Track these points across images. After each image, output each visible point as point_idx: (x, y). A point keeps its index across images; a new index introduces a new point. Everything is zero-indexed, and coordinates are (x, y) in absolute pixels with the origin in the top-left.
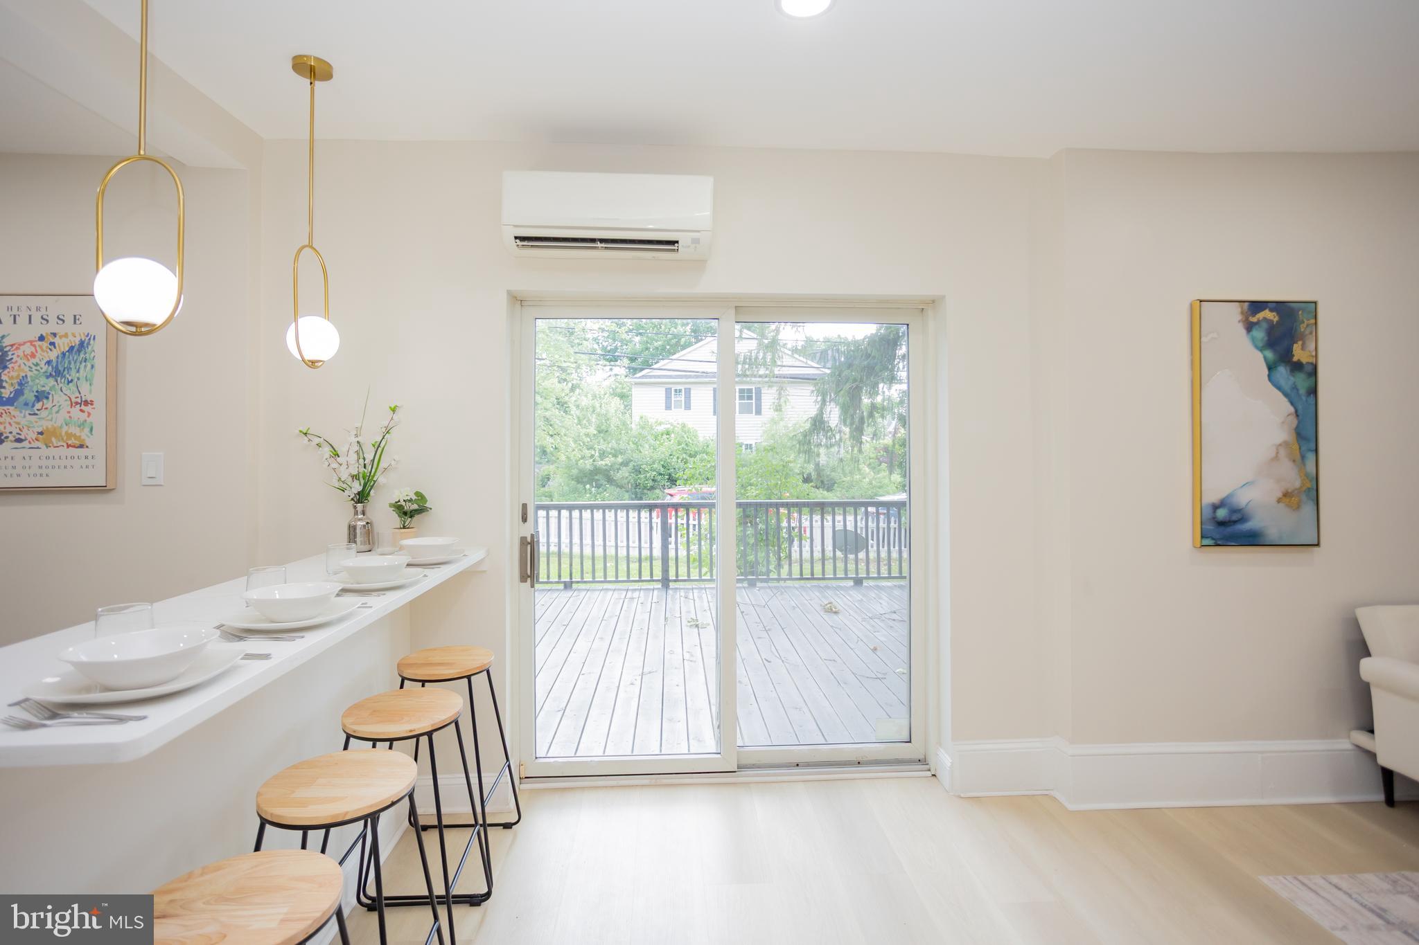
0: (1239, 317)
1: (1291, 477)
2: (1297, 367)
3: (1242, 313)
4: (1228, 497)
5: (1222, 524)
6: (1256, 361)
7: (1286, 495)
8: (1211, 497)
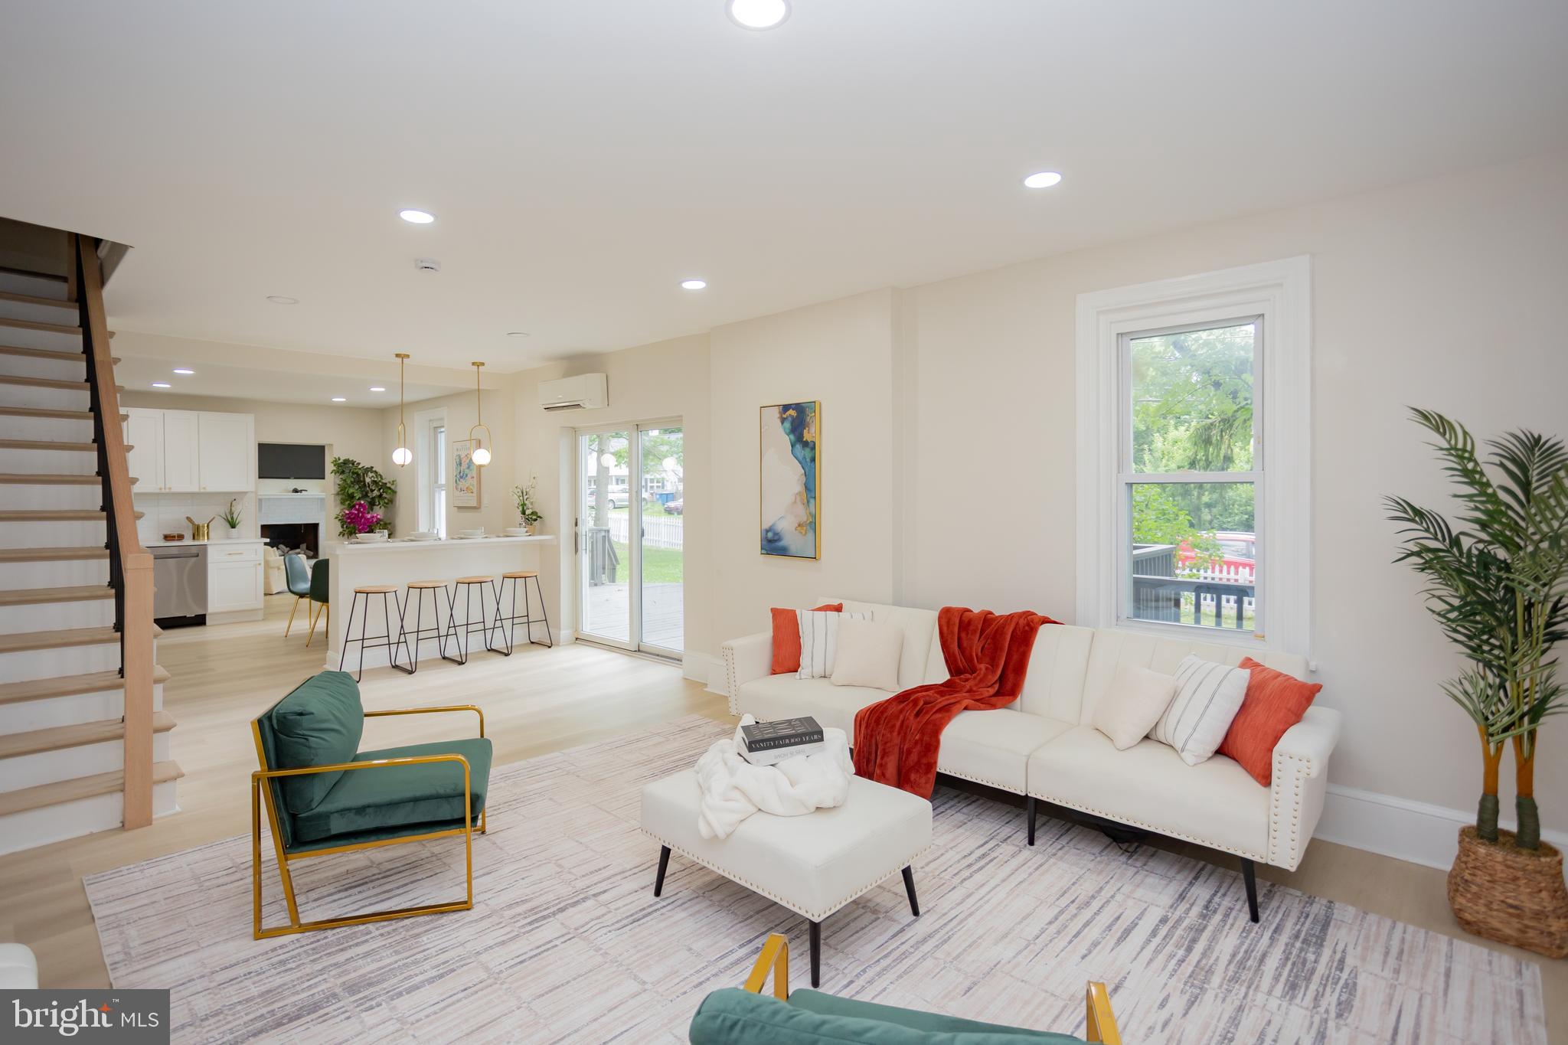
0: (778, 415)
1: (802, 515)
2: (806, 444)
3: (780, 412)
4: (773, 525)
5: (770, 541)
6: (786, 440)
7: (799, 525)
8: (766, 526)
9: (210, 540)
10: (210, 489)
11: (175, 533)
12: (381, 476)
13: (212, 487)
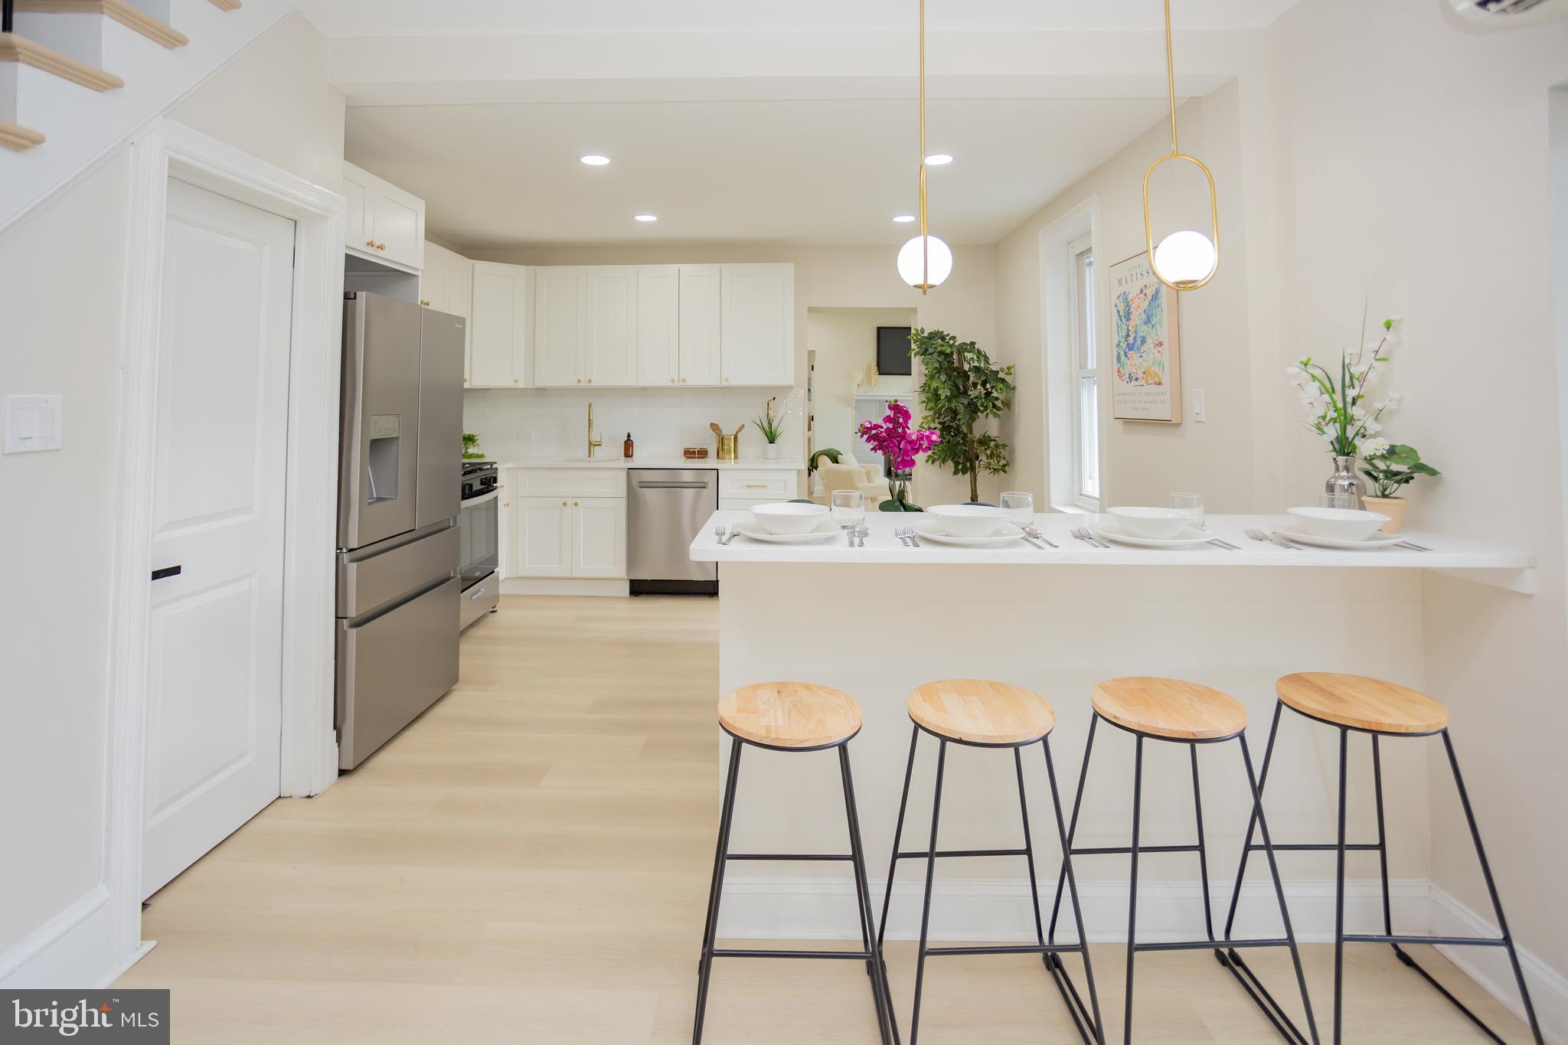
9: (739, 460)
10: (733, 382)
11: (695, 445)
12: (986, 359)
13: (737, 379)
